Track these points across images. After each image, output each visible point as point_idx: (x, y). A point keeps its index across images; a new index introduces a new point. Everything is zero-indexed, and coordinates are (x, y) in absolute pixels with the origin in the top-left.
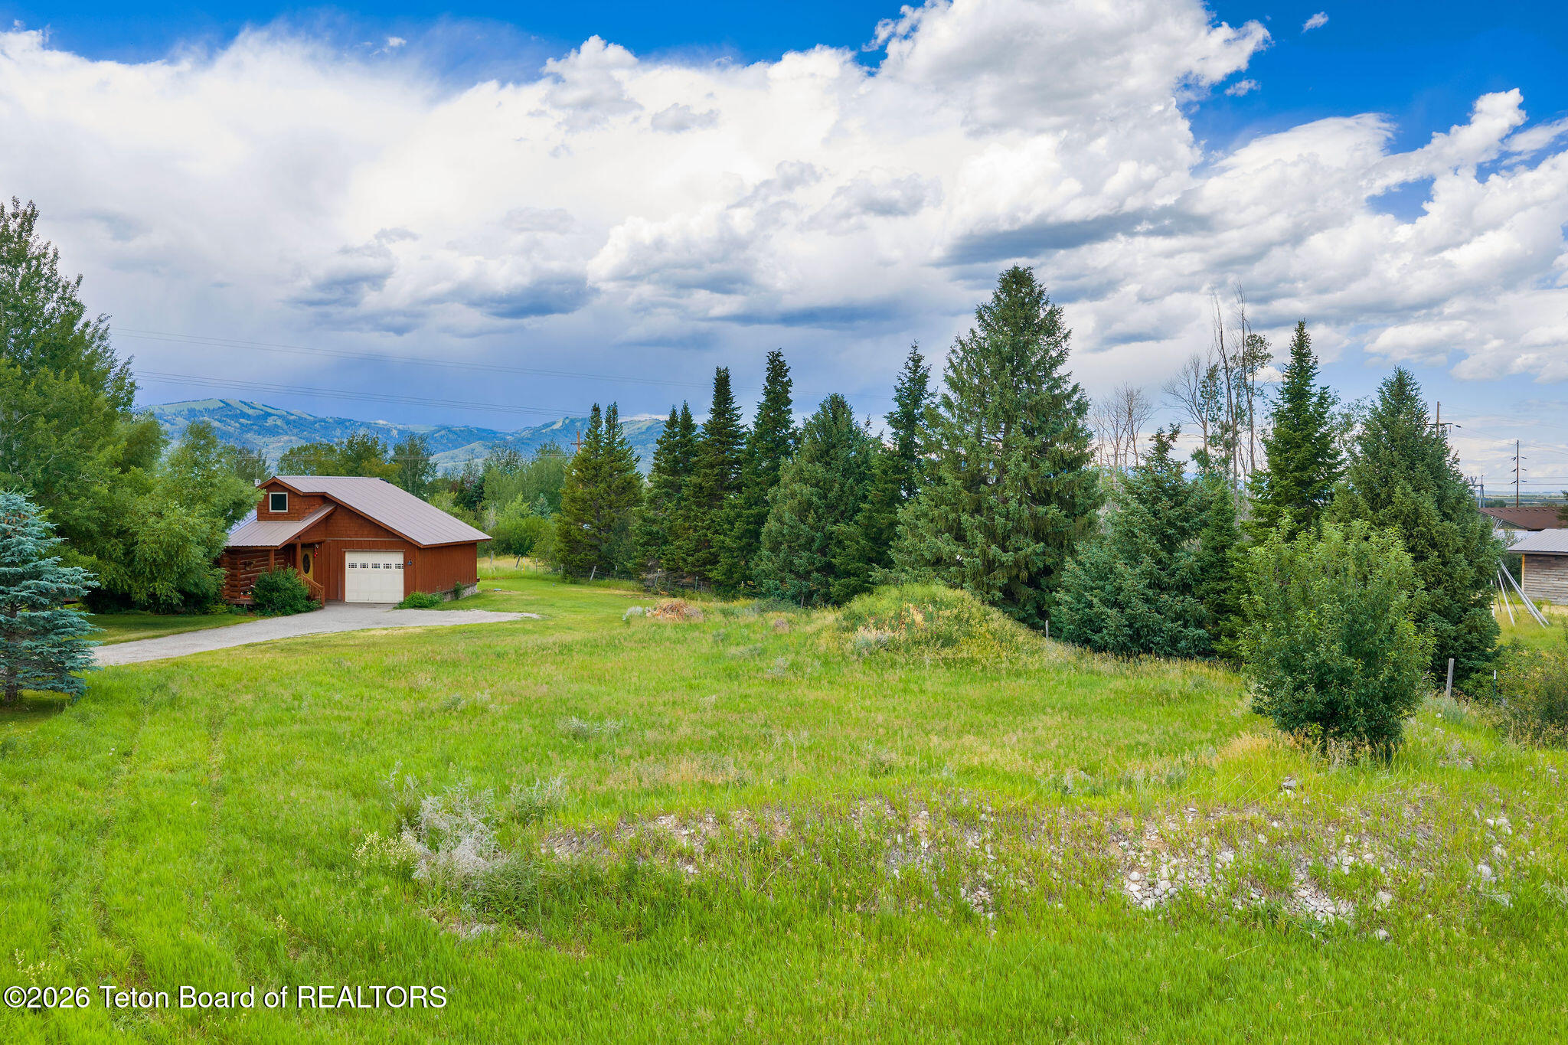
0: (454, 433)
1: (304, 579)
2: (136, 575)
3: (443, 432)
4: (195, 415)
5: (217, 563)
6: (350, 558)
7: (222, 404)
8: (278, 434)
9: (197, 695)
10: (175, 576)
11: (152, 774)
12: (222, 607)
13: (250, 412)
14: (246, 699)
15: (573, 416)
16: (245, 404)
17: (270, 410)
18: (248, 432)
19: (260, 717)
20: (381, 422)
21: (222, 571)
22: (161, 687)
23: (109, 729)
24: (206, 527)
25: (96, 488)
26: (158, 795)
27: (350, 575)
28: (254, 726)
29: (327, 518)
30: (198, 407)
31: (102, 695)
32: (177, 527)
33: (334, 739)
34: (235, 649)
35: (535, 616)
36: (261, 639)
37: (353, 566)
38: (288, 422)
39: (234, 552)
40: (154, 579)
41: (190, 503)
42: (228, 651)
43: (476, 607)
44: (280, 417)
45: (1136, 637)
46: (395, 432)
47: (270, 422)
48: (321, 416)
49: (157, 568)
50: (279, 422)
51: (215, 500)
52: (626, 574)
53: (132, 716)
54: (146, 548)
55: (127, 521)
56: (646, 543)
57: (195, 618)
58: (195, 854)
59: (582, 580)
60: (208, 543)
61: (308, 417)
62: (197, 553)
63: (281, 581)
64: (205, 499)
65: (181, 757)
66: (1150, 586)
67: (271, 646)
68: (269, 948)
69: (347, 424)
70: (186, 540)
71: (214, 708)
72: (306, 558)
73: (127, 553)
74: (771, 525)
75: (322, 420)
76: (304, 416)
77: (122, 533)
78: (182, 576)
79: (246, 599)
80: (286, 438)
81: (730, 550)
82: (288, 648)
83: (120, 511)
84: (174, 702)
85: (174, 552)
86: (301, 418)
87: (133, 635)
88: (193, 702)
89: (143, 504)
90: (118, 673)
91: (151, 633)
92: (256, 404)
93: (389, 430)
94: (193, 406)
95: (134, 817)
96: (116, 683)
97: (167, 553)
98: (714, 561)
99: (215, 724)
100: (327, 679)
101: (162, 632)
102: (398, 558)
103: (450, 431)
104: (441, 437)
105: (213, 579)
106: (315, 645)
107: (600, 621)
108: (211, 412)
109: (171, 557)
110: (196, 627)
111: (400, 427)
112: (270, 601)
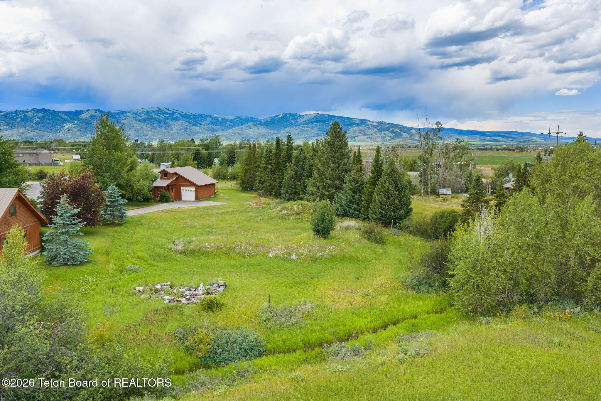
0: (242, 119)
1: (171, 194)
2: (133, 195)
3: (238, 119)
4: (149, 113)
5: (151, 191)
6: (182, 188)
7: (158, 109)
8: (178, 120)
9: (146, 223)
10: (142, 195)
11: (138, 236)
12: (152, 200)
13: (168, 112)
14: (154, 224)
15: (286, 113)
16: (166, 109)
17: (175, 111)
18: (167, 119)
19: (156, 227)
20: (215, 115)
21: (152, 193)
22: (139, 221)
23: (131, 229)
24: (148, 184)
25: (125, 177)
26: (139, 239)
27: (183, 193)
28: (154, 229)
29: (177, 179)
30: (150, 110)
31: (129, 222)
32: (142, 185)
33: (168, 231)
34: (154, 212)
35: (225, 203)
36: (160, 210)
37: (183, 190)
38: (182, 116)
39: (155, 187)
40: (137, 196)
41: (144, 179)
42: (153, 213)
43: (212, 201)
44: (179, 113)
45: (345, 213)
46: (220, 119)
47: (175, 116)
48: (193, 113)
49: (138, 194)
50: (178, 116)
51: (150, 178)
52: (256, 191)
53: (135, 227)
54: (136, 189)
55: (131, 183)
56: (260, 183)
57: (147, 203)
58: (145, 247)
59: (245, 191)
60: (148, 188)
61: (189, 114)
62: (146, 190)
63: (166, 195)
64: (148, 178)
65: (142, 234)
66: (349, 202)
67: (162, 211)
68: (153, 256)
69: (203, 116)
70: (144, 187)
71: (149, 225)
72: (172, 188)
73: (131, 190)
74: (284, 181)
75: (194, 115)
76: (187, 113)
77: (130, 186)
78: (143, 195)
79: (158, 199)
80: (181, 122)
81: (276, 186)
82: (165, 212)
83: (129, 181)
84: (142, 224)
85: (141, 190)
86: (186, 114)
87: (133, 208)
88: (145, 224)
89: (135, 179)
90: (131, 218)
91: (137, 208)
92: (170, 109)
93: (218, 118)
94: (148, 110)
95: (136, 242)
96: (131, 220)
97: (140, 191)
98: (273, 189)
99: (149, 228)
100: (170, 220)
101: (139, 207)
102: (193, 188)
103: (240, 118)
104: (237, 121)
105: (150, 195)
106: (171, 211)
107: (240, 205)
108: (154, 112)
109: (141, 191)
110: (146, 206)
111: (222, 117)
112: (163, 199)
